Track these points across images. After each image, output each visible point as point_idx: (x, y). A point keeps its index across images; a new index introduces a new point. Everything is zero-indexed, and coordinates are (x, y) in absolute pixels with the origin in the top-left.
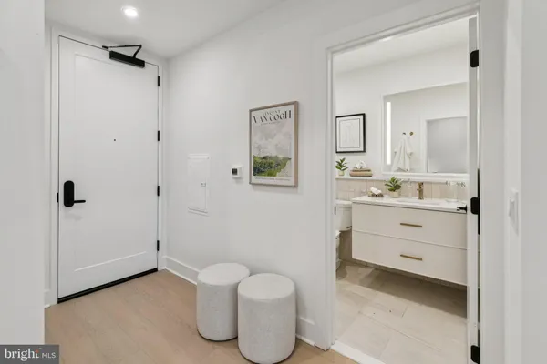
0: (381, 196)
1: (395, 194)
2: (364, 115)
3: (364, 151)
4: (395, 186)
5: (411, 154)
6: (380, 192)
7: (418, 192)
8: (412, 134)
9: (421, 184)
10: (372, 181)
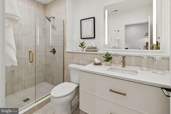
0: (100, 64)
1: (108, 63)
2: (94, 18)
3: (94, 37)
4: (108, 58)
5: (118, 40)
6: (99, 61)
7: (122, 63)
8: (118, 31)
9: (124, 57)
10: (97, 54)
